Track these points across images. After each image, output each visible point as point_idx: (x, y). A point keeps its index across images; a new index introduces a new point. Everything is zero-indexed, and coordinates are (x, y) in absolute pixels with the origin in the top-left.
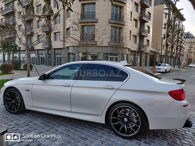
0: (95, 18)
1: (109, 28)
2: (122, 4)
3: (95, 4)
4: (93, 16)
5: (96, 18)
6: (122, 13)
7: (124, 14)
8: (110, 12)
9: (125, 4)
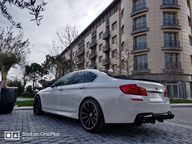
0: (146, 47)
1: (163, 55)
2: (176, 30)
3: (146, 35)
4: (145, 45)
5: (148, 47)
6: (177, 39)
7: (180, 40)
8: (163, 40)
9: (180, 29)
